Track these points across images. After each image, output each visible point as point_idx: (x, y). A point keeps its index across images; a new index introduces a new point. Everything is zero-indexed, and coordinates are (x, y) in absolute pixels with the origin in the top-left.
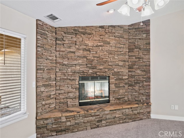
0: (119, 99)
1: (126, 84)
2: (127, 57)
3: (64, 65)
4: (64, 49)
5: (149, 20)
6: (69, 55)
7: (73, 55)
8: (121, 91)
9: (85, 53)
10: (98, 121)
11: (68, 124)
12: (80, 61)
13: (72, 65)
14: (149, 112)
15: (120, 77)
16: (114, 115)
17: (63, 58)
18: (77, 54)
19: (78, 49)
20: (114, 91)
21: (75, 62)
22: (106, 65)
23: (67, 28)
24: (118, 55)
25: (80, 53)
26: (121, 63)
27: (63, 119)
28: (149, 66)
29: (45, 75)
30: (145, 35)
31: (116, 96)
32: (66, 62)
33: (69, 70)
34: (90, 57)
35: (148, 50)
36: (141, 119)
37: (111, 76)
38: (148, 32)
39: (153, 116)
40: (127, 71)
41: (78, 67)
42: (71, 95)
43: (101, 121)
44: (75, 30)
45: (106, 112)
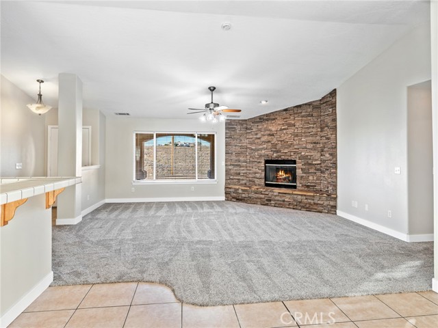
0: (308, 186)
1: (318, 170)
2: (318, 138)
3: (252, 149)
4: (251, 137)
5: (335, 90)
6: (256, 141)
7: (259, 141)
8: (311, 178)
9: (270, 137)
10: (267, 200)
11: (243, 195)
12: (265, 146)
13: (258, 150)
14: (335, 207)
15: (310, 162)
16: (283, 198)
17: (251, 144)
18: (263, 139)
19: (264, 135)
20: (302, 177)
21: (261, 147)
22: (291, 149)
23: (254, 118)
24: (306, 136)
25: (265, 138)
26: (310, 146)
27: (240, 191)
28: (336, 147)
29: (234, 158)
30: (331, 110)
31: (304, 182)
32: (254, 148)
33: (256, 153)
34: (275, 141)
35: (335, 128)
36: (321, 212)
37: (297, 160)
38: (334, 106)
39: (339, 213)
40: (319, 155)
41: (263, 151)
42: (258, 175)
43: (270, 200)
44: (260, 119)
45: (275, 194)
